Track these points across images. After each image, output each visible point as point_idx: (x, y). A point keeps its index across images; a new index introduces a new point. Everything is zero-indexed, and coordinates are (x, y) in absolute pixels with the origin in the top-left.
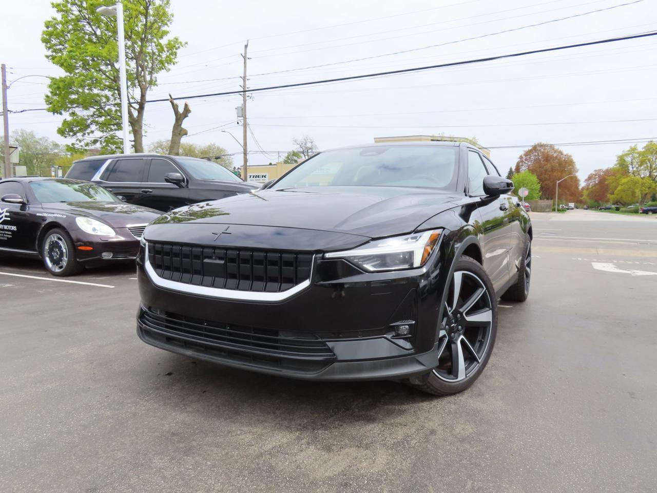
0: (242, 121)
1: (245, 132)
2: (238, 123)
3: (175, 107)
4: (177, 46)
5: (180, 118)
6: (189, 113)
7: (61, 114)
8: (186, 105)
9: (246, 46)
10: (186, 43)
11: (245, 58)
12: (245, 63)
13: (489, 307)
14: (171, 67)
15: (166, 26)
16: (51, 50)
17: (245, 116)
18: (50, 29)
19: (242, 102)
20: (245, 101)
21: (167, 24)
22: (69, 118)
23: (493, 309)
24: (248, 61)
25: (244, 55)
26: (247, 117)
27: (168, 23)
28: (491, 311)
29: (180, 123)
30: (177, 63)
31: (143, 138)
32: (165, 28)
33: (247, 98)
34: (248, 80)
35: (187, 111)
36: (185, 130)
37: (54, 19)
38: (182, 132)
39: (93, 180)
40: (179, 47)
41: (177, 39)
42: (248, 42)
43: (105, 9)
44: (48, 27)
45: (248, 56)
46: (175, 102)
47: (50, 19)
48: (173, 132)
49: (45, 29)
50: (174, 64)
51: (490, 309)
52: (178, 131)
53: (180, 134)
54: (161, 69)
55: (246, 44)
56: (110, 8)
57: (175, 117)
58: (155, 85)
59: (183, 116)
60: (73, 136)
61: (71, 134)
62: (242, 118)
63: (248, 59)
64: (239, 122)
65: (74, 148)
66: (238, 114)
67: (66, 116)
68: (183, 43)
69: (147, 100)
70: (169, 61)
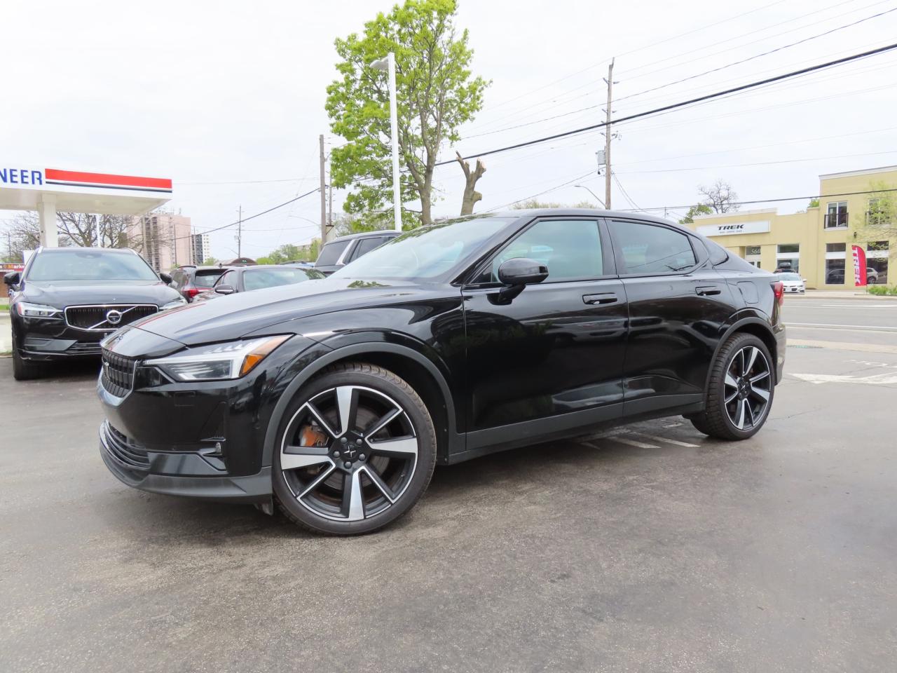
0: (605, 169)
1: (608, 184)
2: (599, 173)
3: (465, 168)
4: (480, 88)
5: (472, 178)
6: (483, 172)
7: (344, 187)
8: (478, 163)
9: (611, 67)
10: (491, 82)
11: (609, 83)
12: (609, 90)
13: (412, 434)
14: (475, 114)
15: (465, 66)
16: (333, 117)
17: (609, 162)
18: (333, 94)
19: (605, 144)
20: (608, 142)
21: (466, 64)
22: (356, 192)
23: (418, 437)
24: (613, 86)
25: (608, 80)
26: (611, 163)
27: (468, 62)
28: (415, 440)
29: (472, 186)
30: (481, 108)
31: (432, 207)
32: (464, 69)
33: (612, 138)
34: (613, 112)
35: (480, 169)
36: (479, 194)
37: (336, 82)
38: (475, 197)
39: (337, 264)
40: (482, 89)
41: (480, 79)
42: (613, 60)
43: (377, 63)
44: (330, 93)
45: (613, 80)
46: (465, 161)
47: (331, 84)
48: (464, 198)
49: (329, 96)
50: (478, 110)
51: (414, 437)
52: (471, 197)
53: (472, 199)
54: (465, 118)
55: (611, 64)
56: (383, 60)
57: (465, 179)
58: (457, 140)
59: (475, 178)
60: (359, 211)
61: (357, 208)
62: (605, 166)
63: (614, 83)
64: (600, 171)
65: (360, 225)
66: (599, 160)
67: (351, 189)
68: (487, 83)
69: (436, 163)
70: (473, 109)
